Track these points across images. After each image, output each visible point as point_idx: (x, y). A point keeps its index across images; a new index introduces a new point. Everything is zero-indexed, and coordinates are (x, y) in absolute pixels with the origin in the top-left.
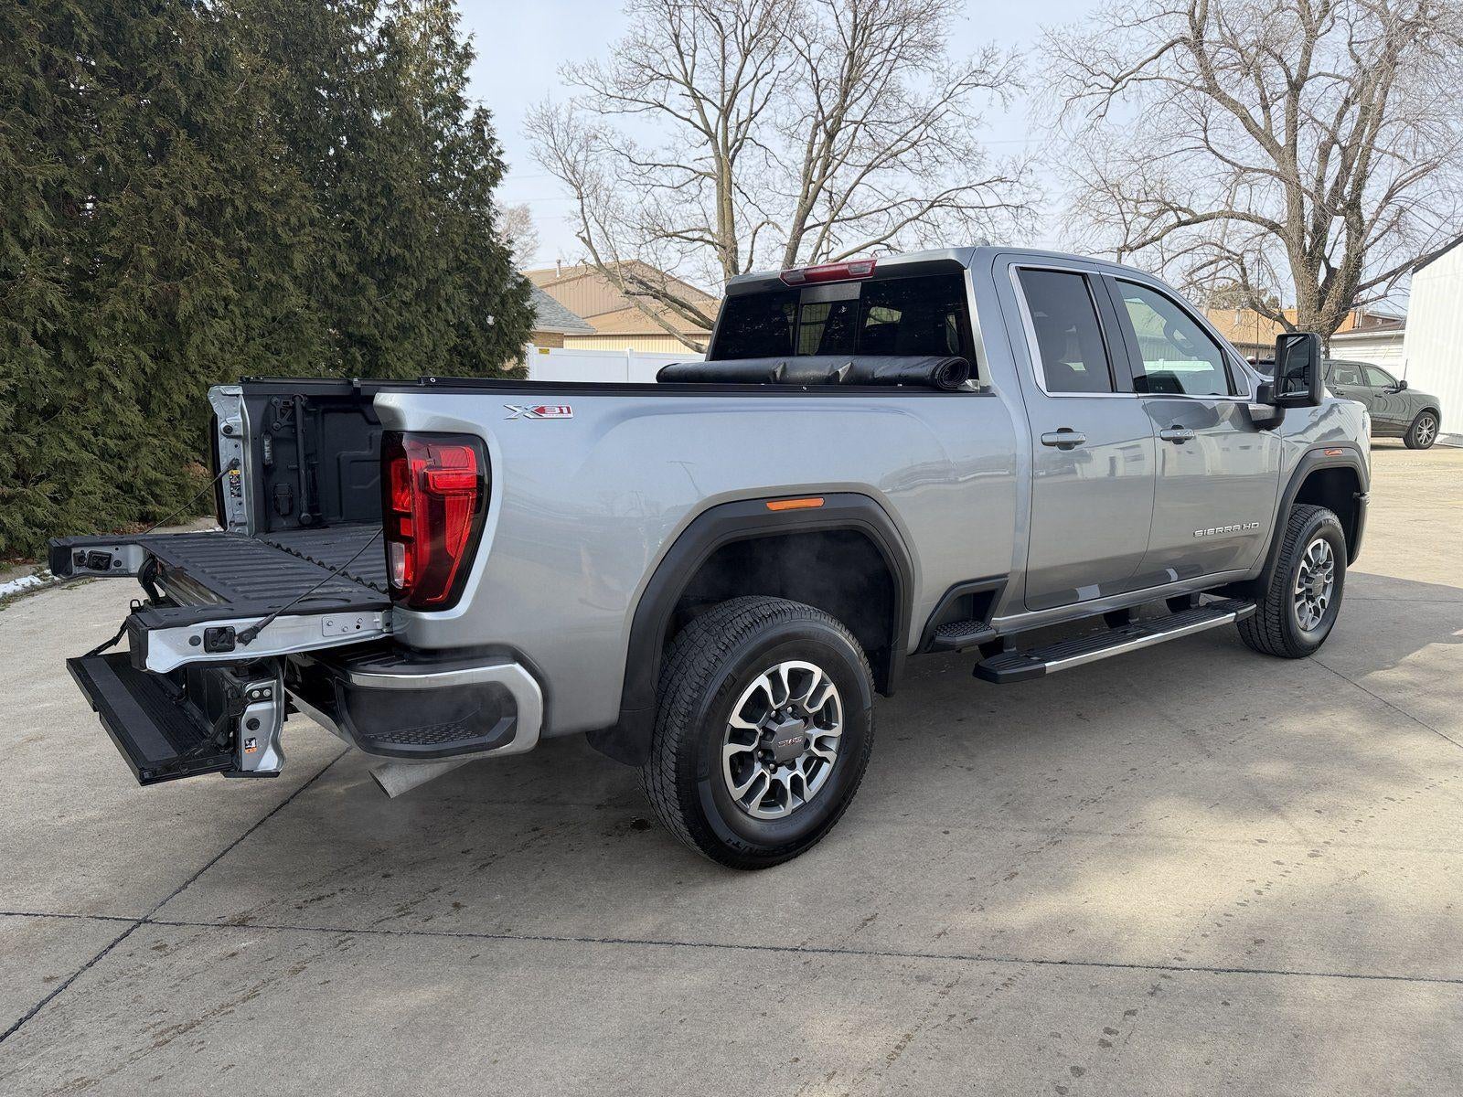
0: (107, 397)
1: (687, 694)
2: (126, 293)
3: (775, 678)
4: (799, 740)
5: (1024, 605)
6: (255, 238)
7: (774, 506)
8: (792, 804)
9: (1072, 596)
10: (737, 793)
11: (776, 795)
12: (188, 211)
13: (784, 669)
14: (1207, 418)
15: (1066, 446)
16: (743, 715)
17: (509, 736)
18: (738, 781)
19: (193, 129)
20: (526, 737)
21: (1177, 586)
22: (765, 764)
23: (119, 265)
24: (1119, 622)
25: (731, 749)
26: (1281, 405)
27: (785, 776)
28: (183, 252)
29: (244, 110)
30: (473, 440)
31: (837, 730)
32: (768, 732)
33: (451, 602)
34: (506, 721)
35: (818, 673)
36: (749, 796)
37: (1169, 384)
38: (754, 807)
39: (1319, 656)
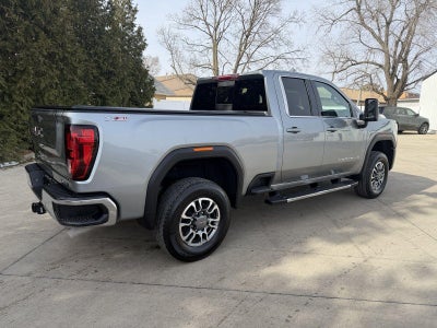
0: (19, 112)
1: (167, 208)
2: (25, 81)
3: (197, 203)
4: (205, 222)
5: (282, 182)
6: (66, 65)
7: (196, 150)
8: (203, 242)
9: (299, 178)
10: (184, 238)
11: (197, 239)
12: (44, 56)
13: (200, 200)
14: (343, 124)
15: (295, 132)
16: (186, 214)
17: (106, 221)
18: (184, 235)
19: (46, 32)
20: (112, 220)
21: (334, 175)
22: (194, 229)
23: (23, 72)
24: (314, 187)
25: (182, 225)
26: (367, 121)
27: (200, 233)
28: (43, 68)
29: (63, 26)
30: (94, 128)
31: (218, 219)
32: (195, 220)
33: (86, 178)
34: (105, 216)
35: (211, 201)
36: (188, 240)
37: (333, 114)
38: (190, 243)
39: (380, 198)
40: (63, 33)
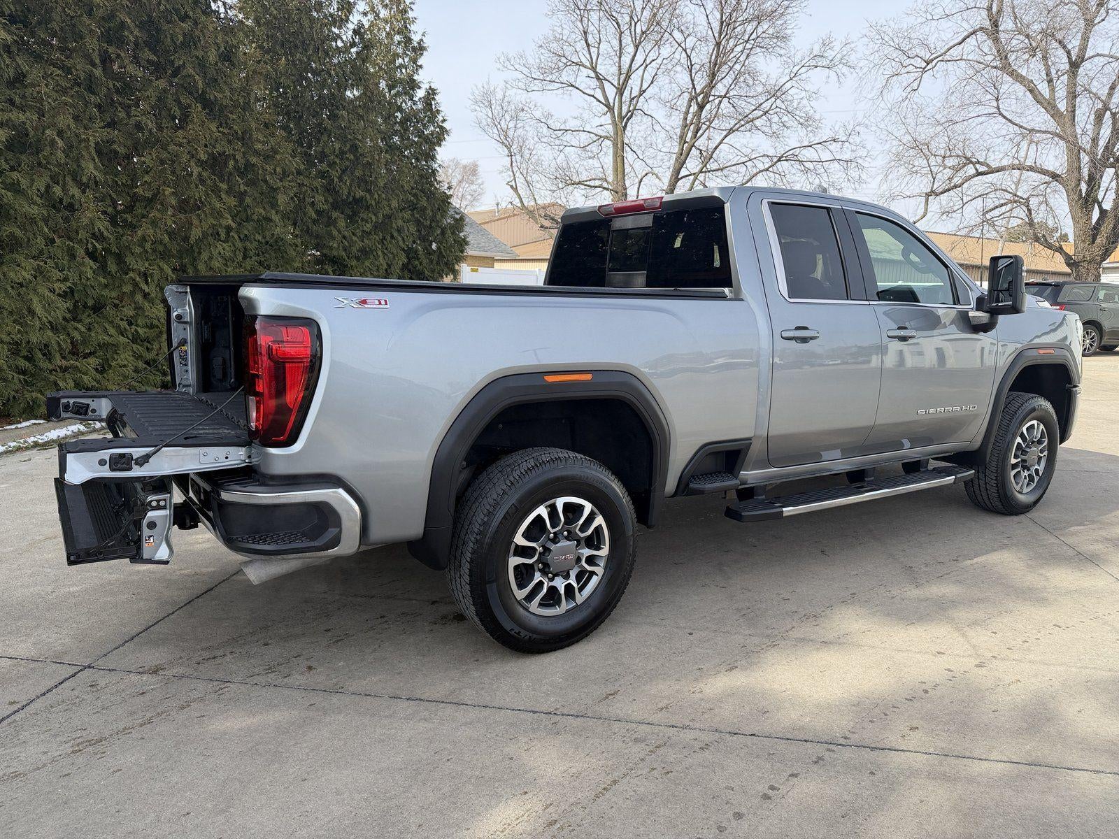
1: (480, 517)
3: (553, 511)
4: (570, 556)
5: (769, 463)
6: (252, 183)
7: (550, 379)
8: (565, 606)
9: (815, 456)
10: (521, 594)
11: (552, 598)
12: (201, 163)
13: (560, 502)
14: (932, 322)
15: (804, 340)
16: (527, 535)
17: (336, 542)
18: (521, 586)
19: (207, 104)
20: (349, 544)
21: (911, 452)
22: (544, 572)
24: (857, 479)
25: (514, 561)
26: (994, 313)
27: (560, 584)
28: (199, 192)
29: (245, 90)
30: (310, 324)
31: (605, 551)
32: (546, 550)
33: (291, 441)
34: (332, 531)
35: (588, 507)
36: (530, 597)
39: (1033, 514)
40: (247, 107)
